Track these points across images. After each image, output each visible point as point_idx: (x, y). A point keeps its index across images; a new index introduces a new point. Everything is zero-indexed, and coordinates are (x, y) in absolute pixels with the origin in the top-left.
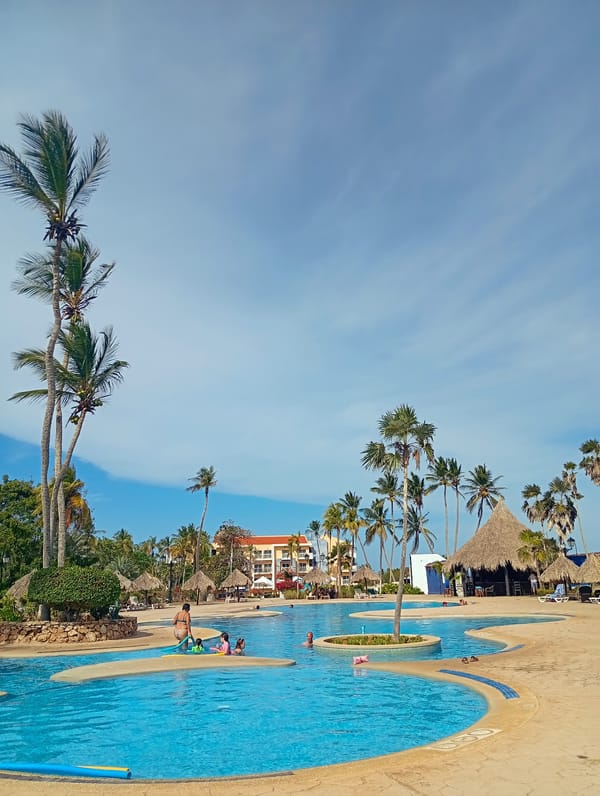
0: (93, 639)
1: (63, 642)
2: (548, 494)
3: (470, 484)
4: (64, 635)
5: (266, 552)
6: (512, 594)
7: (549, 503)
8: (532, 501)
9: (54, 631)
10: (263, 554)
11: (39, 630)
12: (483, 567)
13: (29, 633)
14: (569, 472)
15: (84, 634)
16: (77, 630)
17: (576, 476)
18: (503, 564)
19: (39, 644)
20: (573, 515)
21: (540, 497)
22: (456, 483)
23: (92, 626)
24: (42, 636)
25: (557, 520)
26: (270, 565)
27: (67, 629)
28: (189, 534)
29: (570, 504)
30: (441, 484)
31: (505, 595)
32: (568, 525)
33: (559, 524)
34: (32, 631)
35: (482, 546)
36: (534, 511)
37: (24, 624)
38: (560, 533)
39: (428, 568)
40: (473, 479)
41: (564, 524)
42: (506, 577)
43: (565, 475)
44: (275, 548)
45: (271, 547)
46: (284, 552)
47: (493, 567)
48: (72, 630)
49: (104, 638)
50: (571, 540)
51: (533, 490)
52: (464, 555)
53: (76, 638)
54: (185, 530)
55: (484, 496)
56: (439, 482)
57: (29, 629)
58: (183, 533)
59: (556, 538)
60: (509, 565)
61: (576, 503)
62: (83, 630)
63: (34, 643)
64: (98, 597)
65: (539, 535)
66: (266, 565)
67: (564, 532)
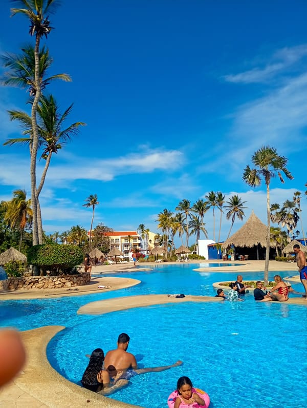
0: (70, 285)
1: (52, 288)
2: (283, 209)
3: (229, 205)
4: (53, 284)
5: (116, 239)
6: (259, 259)
7: (283, 214)
8: (274, 212)
9: (46, 282)
10: (114, 241)
11: (37, 282)
12: (245, 246)
13: (30, 283)
14: (297, 197)
15: (64, 283)
16: (60, 281)
17: (300, 199)
18: (257, 244)
19: (38, 290)
20: (296, 219)
21: (278, 211)
22: (221, 205)
23: (69, 278)
24: (38, 285)
25: (287, 222)
26: (118, 246)
27: (54, 281)
28: (77, 230)
29: (296, 214)
30: (212, 205)
31: (256, 259)
32: (293, 224)
33: (289, 224)
34: (32, 282)
35: (244, 235)
36: (275, 217)
37: (27, 278)
38: (289, 228)
39: (208, 246)
40: (230, 201)
41: (291, 223)
42: (257, 251)
43: (295, 199)
44: (121, 237)
45: (119, 237)
46: (125, 239)
47: (251, 246)
48: (57, 281)
49: (76, 285)
50: (298, 232)
51: (275, 206)
52: (235, 239)
53: (60, 286)
54: (74, 228)
55: (236, 211)
56: (210, 204)
57: (30, 281)
58: (74, 230)
59: (286, 231)
60: (259, 244)
61: (299, 214)
62: (63, 280)
63: (34, 289)
64: (73, 261)
65: (278, 229)
66: (116, 246)
67: (291, 228)
